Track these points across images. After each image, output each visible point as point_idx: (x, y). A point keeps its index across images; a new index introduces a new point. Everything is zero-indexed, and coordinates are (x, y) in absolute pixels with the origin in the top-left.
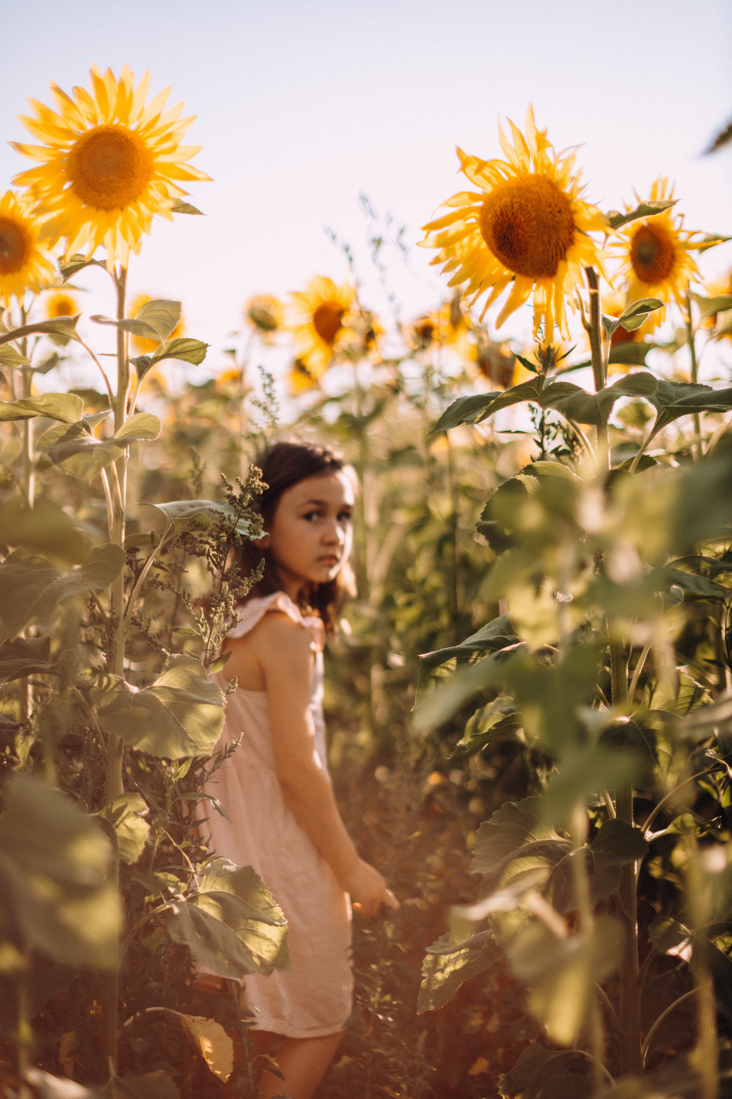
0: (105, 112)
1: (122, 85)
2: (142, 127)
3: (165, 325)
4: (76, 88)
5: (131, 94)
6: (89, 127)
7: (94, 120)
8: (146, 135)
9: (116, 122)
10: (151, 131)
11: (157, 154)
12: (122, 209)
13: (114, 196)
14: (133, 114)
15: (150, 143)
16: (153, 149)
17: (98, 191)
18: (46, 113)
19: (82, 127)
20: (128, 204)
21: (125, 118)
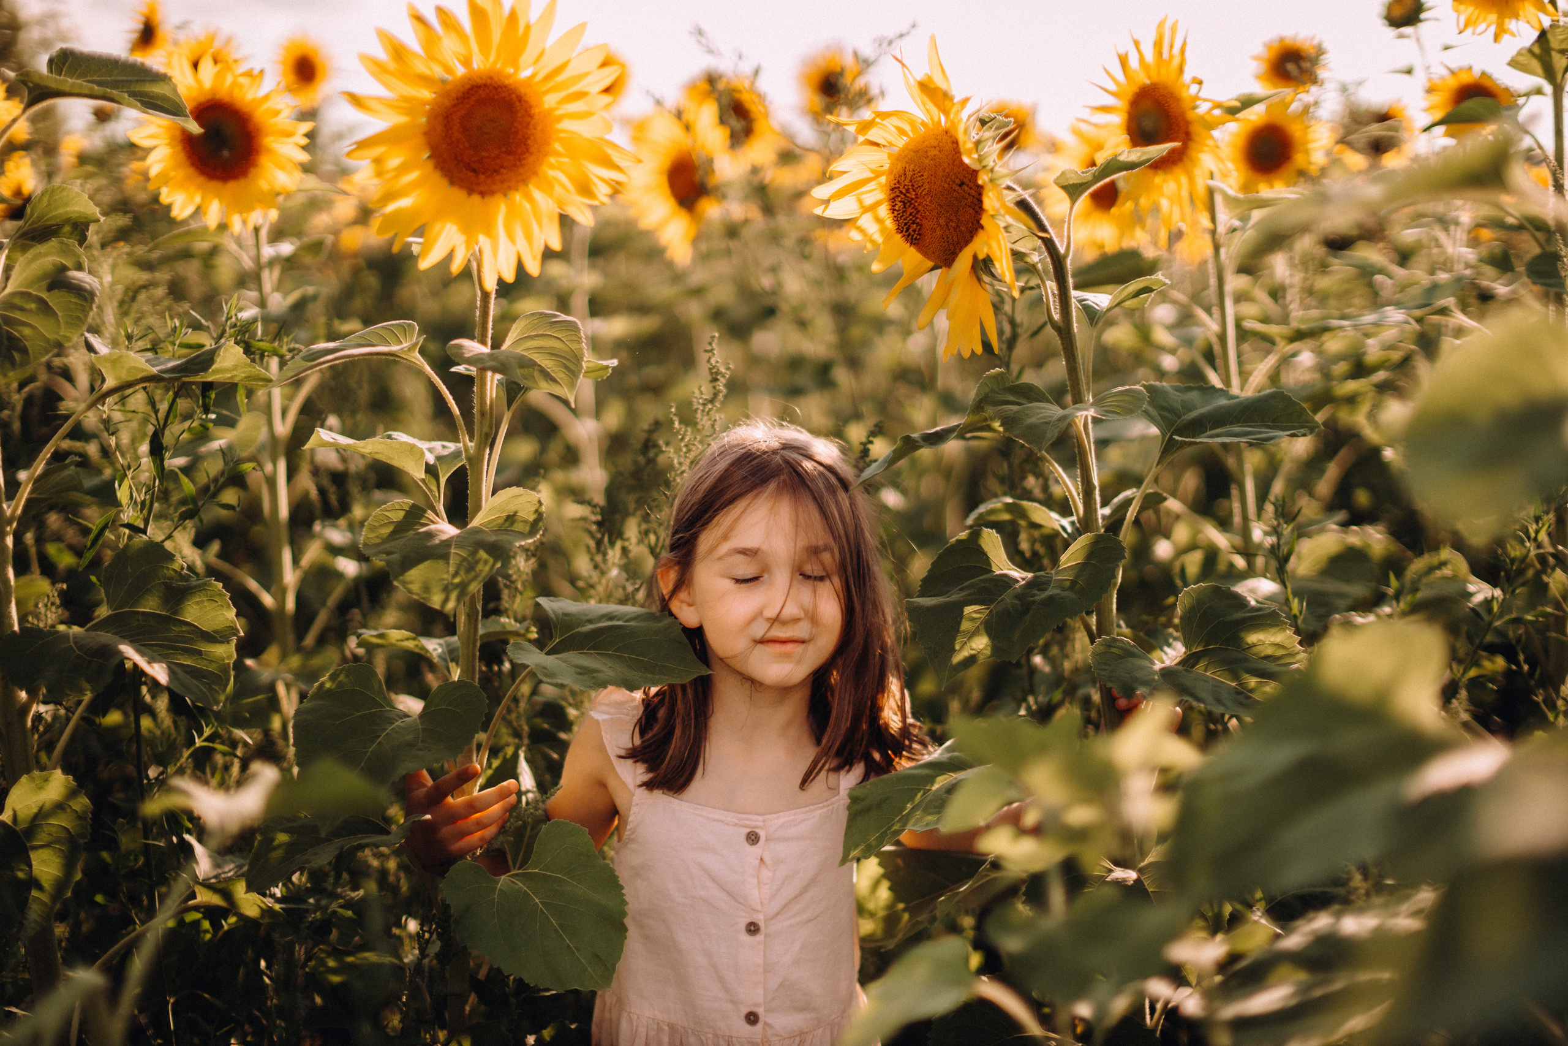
0: (485, 49)
1: (513, 16)
2: (538, 78)
3: (566, 367)
4: (440, 11)
5: (528, 27)
6: (460, 71)
7: (467, 62)
8: (544, 88)
9: (498, 66)
10: (550, 84)
11: (559, 119)
12: (505, 195)
13: (498, 177)
14: (527, 57)
15: (549, 101)
16: (551, 110)
17: (474, 170)
18: (398, 51)
19: (448, 70)
20: (517, 190)
21: (515, 62)
